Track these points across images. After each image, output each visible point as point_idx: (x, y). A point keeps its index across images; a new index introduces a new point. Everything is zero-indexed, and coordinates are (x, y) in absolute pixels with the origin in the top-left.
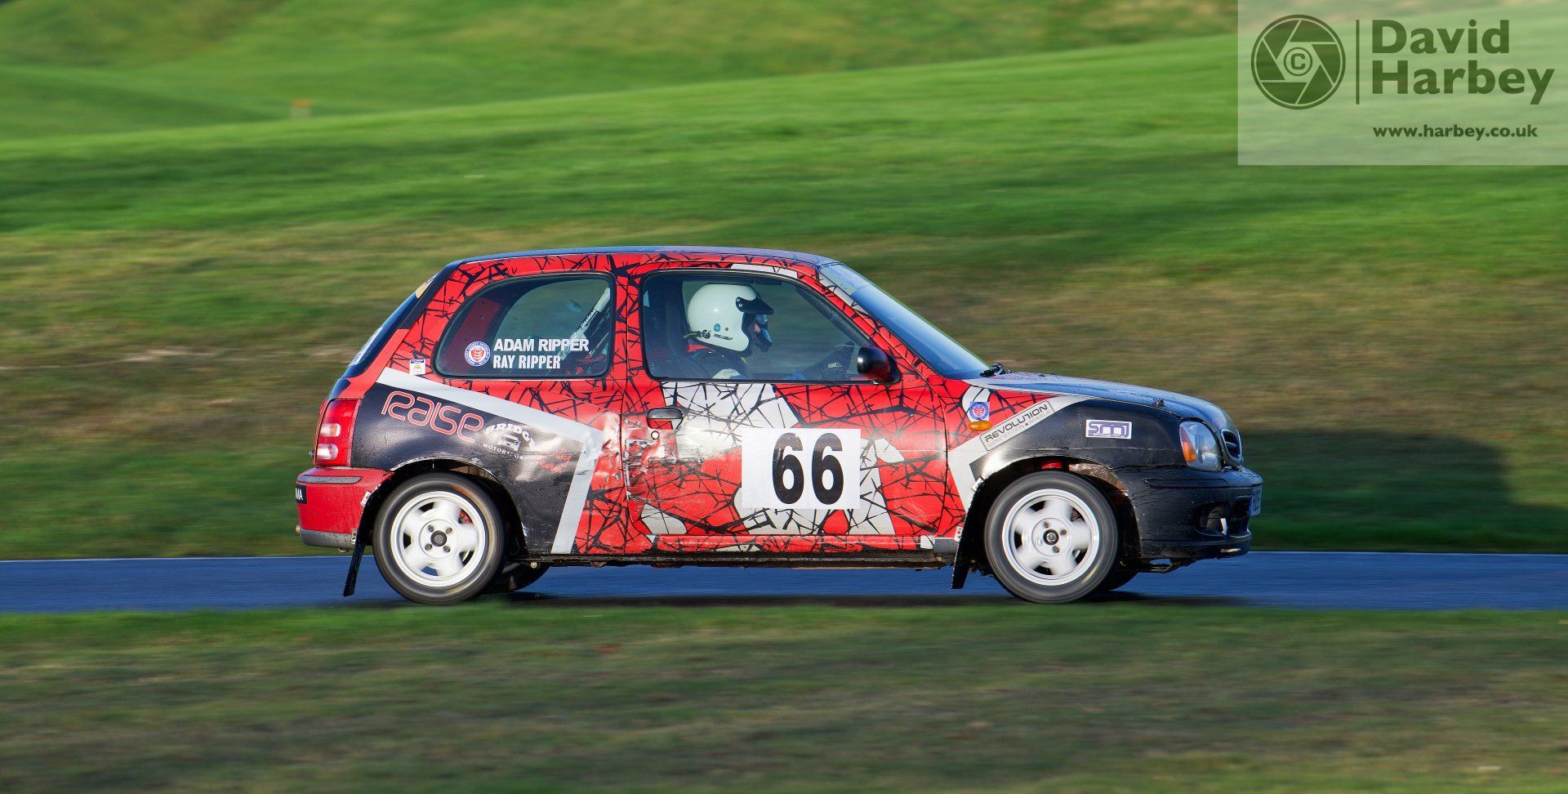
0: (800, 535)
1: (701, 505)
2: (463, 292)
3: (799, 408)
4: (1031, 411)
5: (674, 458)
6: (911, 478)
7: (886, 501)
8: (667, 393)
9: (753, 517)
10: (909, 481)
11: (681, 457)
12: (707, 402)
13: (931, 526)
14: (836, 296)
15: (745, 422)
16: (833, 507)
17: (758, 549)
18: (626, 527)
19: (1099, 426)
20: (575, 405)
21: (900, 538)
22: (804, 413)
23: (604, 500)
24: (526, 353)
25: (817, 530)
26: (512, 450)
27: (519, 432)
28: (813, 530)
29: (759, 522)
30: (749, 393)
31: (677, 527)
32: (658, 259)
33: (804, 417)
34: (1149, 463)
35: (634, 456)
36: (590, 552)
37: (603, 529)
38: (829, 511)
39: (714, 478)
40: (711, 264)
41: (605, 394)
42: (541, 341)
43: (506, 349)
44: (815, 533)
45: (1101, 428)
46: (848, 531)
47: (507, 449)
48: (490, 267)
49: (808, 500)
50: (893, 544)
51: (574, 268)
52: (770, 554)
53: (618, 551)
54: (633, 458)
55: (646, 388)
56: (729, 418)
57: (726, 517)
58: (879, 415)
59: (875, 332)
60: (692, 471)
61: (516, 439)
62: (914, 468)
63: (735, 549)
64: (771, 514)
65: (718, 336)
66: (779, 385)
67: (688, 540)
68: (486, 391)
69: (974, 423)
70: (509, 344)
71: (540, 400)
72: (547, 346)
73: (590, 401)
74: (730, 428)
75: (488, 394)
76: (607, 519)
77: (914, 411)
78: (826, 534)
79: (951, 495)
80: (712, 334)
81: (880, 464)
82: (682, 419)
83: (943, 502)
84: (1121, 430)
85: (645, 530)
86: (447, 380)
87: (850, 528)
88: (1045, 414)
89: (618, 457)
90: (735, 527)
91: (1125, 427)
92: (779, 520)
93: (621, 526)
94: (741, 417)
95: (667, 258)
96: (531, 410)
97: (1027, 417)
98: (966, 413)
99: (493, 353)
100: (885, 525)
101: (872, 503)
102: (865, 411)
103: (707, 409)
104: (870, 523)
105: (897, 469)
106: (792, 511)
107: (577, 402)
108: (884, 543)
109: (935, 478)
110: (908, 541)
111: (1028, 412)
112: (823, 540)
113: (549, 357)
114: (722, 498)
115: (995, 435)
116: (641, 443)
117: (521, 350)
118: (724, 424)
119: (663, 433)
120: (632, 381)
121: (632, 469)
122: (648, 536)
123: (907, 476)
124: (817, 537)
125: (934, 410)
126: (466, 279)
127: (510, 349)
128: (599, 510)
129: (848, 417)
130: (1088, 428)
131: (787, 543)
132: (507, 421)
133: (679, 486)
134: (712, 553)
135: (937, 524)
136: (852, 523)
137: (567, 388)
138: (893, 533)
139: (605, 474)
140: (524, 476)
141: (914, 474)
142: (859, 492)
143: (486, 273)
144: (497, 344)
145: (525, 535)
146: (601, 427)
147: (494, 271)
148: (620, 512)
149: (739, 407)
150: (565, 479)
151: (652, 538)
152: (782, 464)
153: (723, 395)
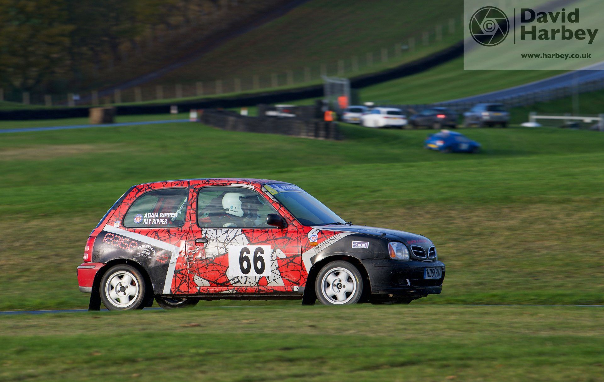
0: (251, 286)
1: (215, 275)
2: (135, 196)
3: (249, 238)
4: (332, 238)
5: (204, 257)
6: (289, 264)
7: (280, 273)
8: (203, 233)
9: (233, 279)
10: (288, 265)
11: (207, 257)
12: (217, 236)
13: (297, 282)
14: (267, 195)
15: (230, 243)
16: (261, 275)
17: (236, 292)
18: (188, 284)
19: (357, 243)
20: (170, 238)
21: (286, 287)
22: (251, 240)
23: (180, 273)
24: (156, 218)
25: (257, 284)
26: (147, 255)
27: (150, 248)
28: (255, 284)
29: (236, 282)
30: (232, 232)
31: (207, 284)
32: (205, 182)
33: (251, 241)
34: (375, 257)
35: (191, 256)
36: (176, 294)
37: (180, 285)
38: (260, 277)
39: (219, 265)
40: (224, 184)
41: (181, 233)
42: (161, 214)
43: (148, 217)
44: (256, 285)
45: (358, 244)
46: (268, 284)
47: (146, 255)
48: (146, 186)
49: (252, 273)
50: (283, 290)
51: (175, 186)
52: (240, 294)
53: (186, 293)
54: (190, 258)
55: (196, 231)
56: (224, 242)
57: (223, 280)
58: (278, 240)
59: (280, 208)
60: (211, 262)
61: (149, 251)
62: (290, 260)
63: (228, 292)
64: (239, 278)
65: (232, 211)
66: (243, 229)
67: (211, 288)
68: (140, 233)
69: (312, 243)
70: (150, 215)
71: (158, 236)
72: (163, 215)
73: (175, 236)
74: (224, 246)
75: (140, 234)
76: (181, 281)
77: (290, 238)
78: (260, 286)
79: (303, 270)
80: (230, 210)
81: (278, 259)
82: (208, 242)
83: (301, 273)
84: (364, 245)
85: (196, 285)
86: (127, 229)
87: (268, 283)
88: (338, 239)
89: (185, 257)
90: (227, 283)
91: (366, 244)
92: (243, 281)
93: (187, 283)
94: (228, 242)
95: (209, 182)
96: (155, 240)
97: (331, 240)
98: (309, 239)
99: (143, 218)
100: (280, 282)
101: (275, 274)
102: (273, 239)
103: (217, 238)
104: (275, 281)
105: (284, 260)
106: (247, 277)
107: (171, 236)
108: (280, 289)
109: (297, 264)
110: (289, 288)
111: (331, 239)
112: (259, 288)
113: (163, 220)
114: (222, 272)
115: (319, 247)
116: (193, 252)
117: (153, 217)
118: (222, 244)
119: (201, 247)
120: (191, 229)
121: (190, 262)
122: (197, 287)
123: (288, 263)
124: (257, 287)
125: (297, 238)
126: (137, 191)
127: (150, 217)
128: (179, 277)
129: (267, 241)
130: (353, 244)
131: (246, 289)
132: (146, 244)
133: (207, 268)
134: (219, 294)
135: (299, 282)
136: (269, 282)
137: (168, 231)
138: (284, 285)
139: (180, 264)
140: (152, 265)
141: (289, 263)
142: (270, 269)
143: (144, 189)
144: (145, 215)
145: (153, 287)
146: (179, 246)
147: (147, 187)
148: (186, 278)
149: (228, 238)
150: (166, 266)
151: (198, 288)
152: (243, 259)
153: (223, 233)
